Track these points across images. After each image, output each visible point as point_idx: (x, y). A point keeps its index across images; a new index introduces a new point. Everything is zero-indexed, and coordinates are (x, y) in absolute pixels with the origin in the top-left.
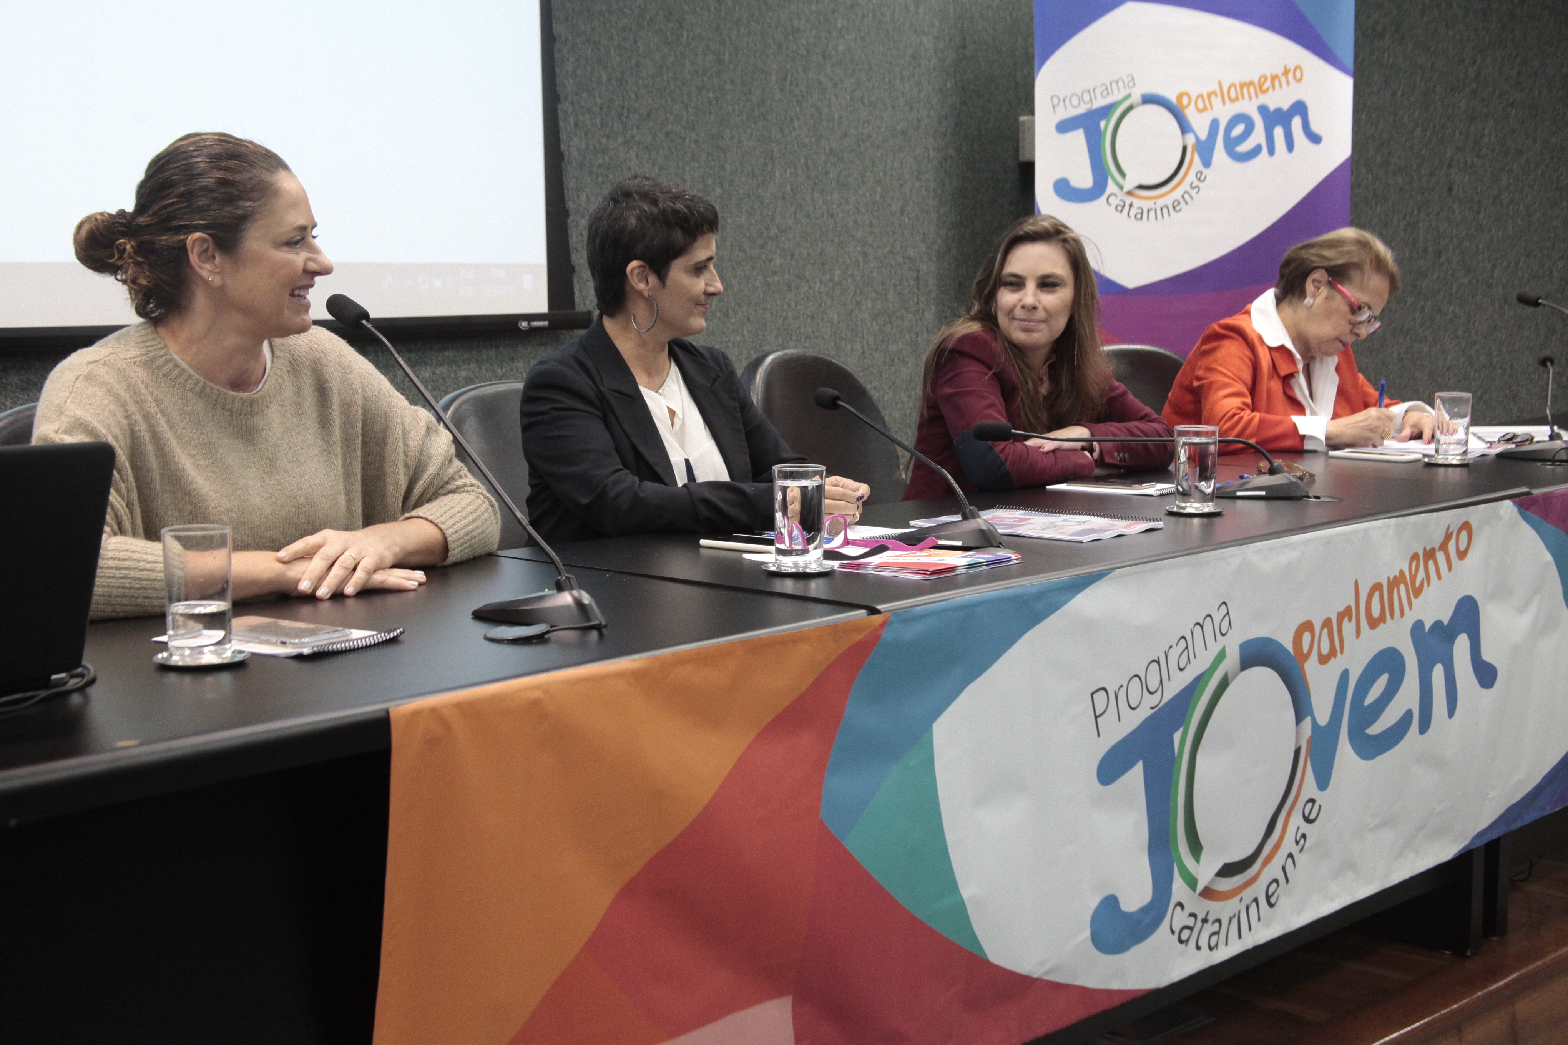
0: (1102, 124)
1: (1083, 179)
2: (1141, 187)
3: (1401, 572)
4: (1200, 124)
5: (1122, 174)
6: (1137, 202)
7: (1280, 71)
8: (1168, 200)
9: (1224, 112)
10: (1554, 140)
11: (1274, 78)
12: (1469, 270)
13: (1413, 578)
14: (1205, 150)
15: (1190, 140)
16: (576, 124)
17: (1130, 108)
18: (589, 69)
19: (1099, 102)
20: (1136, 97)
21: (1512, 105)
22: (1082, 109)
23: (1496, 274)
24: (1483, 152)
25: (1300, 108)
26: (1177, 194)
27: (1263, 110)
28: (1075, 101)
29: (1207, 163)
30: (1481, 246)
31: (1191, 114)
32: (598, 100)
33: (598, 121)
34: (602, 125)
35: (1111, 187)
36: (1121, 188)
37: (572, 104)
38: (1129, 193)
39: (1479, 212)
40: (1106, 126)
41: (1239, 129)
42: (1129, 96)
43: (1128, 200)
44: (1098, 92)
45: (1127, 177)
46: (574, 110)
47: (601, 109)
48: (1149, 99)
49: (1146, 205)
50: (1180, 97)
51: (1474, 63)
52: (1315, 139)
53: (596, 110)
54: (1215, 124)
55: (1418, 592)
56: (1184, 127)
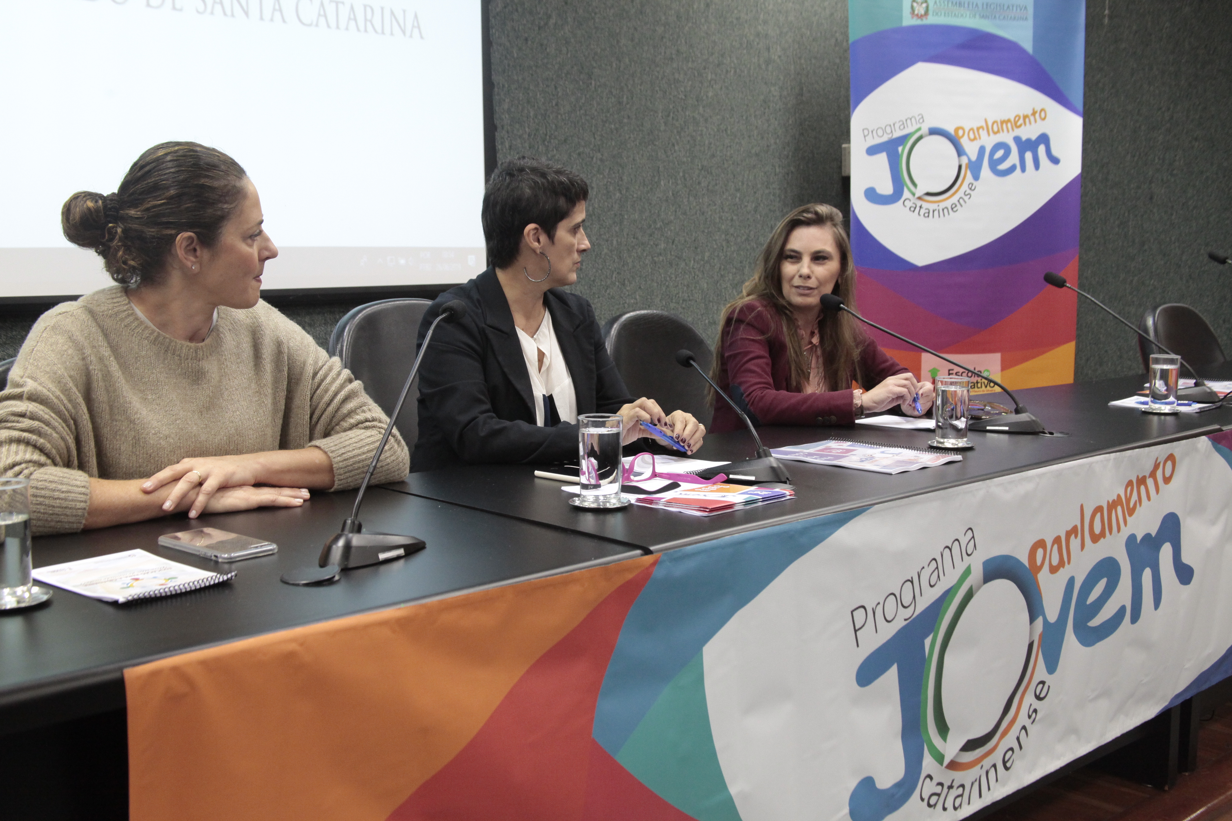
0: (900, 149)
1: (886, 188)
2: (928, 194)
3: (1119, 496)
4: (971, 150)
5: (915, 185)
6: (925, 205)
7: (1030, 112)
8: (948, 204)
9: (989, 141)
10: (1225, 164)
11: (1025, 117)
12: (1164, 255)
13: (1128, 501)
14: (975, 168)
15: (964, 160)
16: (510, 147)
17: (920, 138)
18: (520, 107)
19: (898, 134)
20: (925, 130)
21: (1196, 139)
22: (885, 138)
23: (1184, 258)
24: (1175, 172)
25: (1044, 139)
26: (954, 199)
27: (1017, 139)
28: (880, 132)
29: (976, 177)
30: (1173, 239)
31: (965, 142)
32: (527, 129)
33: (527, 145)
34: (530, 148)
35: (906, 194)
36: (914, 194)
37: (508, 132)
38: (919, 198)
39: (1172, 215)
40: (903, 150)
41: (1000, 154)
42: (919, 129)
43: (919, 203)
44: (897, 126)
45: (918, 187)
46: (509, 137)
47: (529, 135)
48: (934, 132)
49: (932, 207)
50: (957, 130)
51: (1169, 109)
52: (1055, 161)
53: (526, 136)
54: (982, 150)
55: (1131, 512)
56: (960, 152)
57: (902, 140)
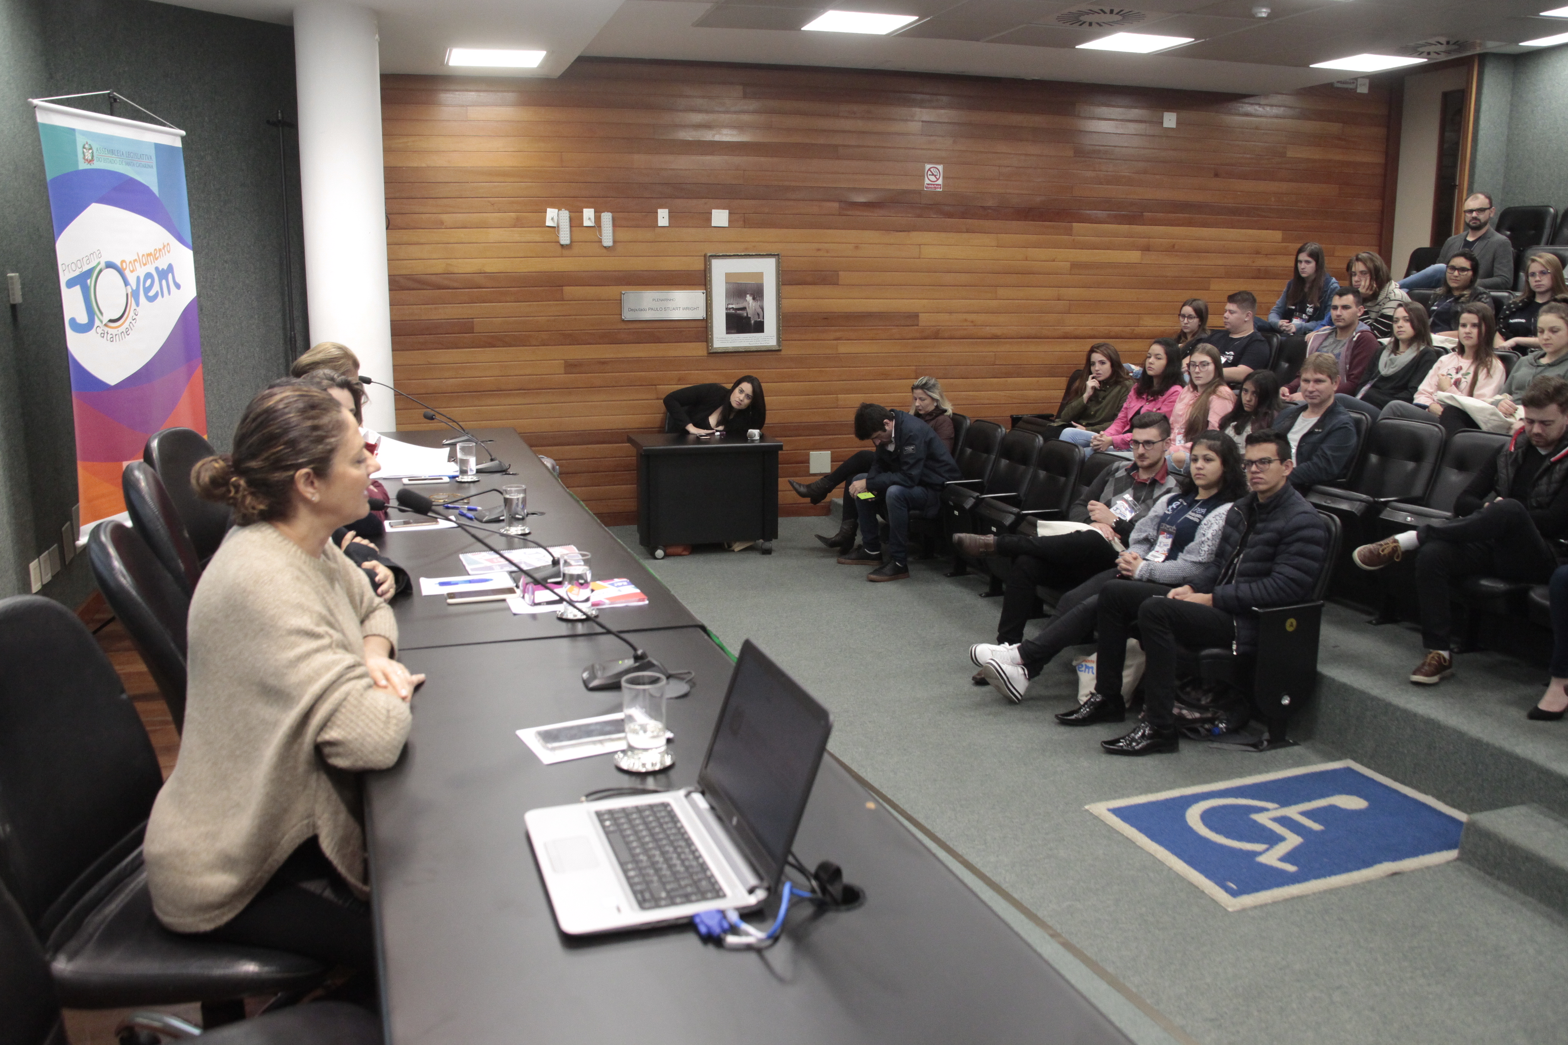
1: (83, 318)
2: (111, 321)
4: (132, 279)
5: (101, 313)
6: (110, 331)
7: (161, 247)
8: (123, 329)
9: (141, 272)
10: (247, 282)
11: (160, 250)
12: (215, 355)
14: (135, 294)
15: (129, 291)
17: (101, 271)
19: (86, 268)
20: (103, 264)
22: (77, 273)
23: (229, 357)
25: (170, 268)
26: (126, 325)
27: (157, 269)
28: (73, 266)
29: (138, 304)
31: (127, 273)
35: (97, 323)
36: (102, 322)
38: (106, 325)
40: (90, 282)
41: (149, 282)
42: (99, 264)
43: (106, 329)
44: (85, 260)
45: (104, 314)
48: (110, 265)
49: (114, 332)
50: (123, 262)
51: (205, 237)
52: (178, 286)
54: (138, 278)
56: (126, 283)
57: (88, 273)
